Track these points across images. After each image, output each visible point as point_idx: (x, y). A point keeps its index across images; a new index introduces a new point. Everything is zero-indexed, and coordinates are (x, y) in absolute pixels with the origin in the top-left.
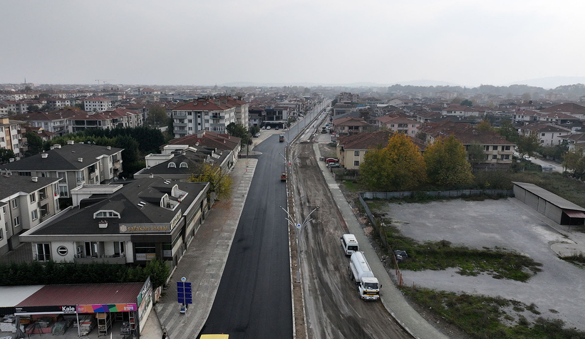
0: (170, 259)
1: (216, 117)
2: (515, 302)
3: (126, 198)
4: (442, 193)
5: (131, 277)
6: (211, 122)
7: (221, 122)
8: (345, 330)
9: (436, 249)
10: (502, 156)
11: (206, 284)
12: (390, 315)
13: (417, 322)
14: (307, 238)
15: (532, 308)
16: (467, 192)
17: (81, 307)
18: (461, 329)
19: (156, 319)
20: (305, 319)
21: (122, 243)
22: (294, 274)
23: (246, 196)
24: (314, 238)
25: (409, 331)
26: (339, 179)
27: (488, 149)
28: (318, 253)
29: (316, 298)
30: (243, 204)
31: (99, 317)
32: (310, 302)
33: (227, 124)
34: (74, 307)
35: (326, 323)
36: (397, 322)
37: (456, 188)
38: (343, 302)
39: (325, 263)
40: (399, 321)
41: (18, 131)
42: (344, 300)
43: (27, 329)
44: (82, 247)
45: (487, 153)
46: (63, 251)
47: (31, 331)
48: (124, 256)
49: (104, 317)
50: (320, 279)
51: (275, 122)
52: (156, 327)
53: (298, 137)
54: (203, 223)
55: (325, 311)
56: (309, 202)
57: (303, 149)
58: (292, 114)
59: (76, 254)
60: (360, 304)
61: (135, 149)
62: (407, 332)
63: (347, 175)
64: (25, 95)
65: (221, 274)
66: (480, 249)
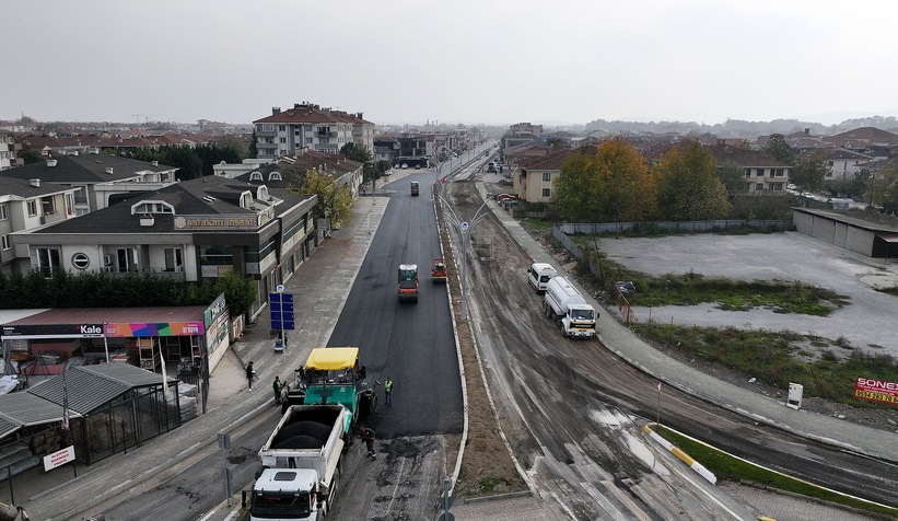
0: (258, 277)
1: (323, 133)
2: (811, 337)
3: (183, 190)
4: (682, 225)
5: (193, 296)
6: (316, 141)
7: (332, 141)
8: (544, 370)
9: (682, 282)
10: (772, 184)
11: (314, 322)
12: (614, 354)
13: (659, 360)
14: (474, 275)
15: (840, 342)
16: (721, 224)
17: (111, 327)
18: (730, 366)
19: (235, 360)
20: (478, 356)
21: (178, 252)
22: (455, 310)
23: (373, 234)
24: (485, 275)
25: (647, 370)
26: (518, 216)
27: (749, 174)
28: (492, 291)
29: (494, 337)
30: (370, 242)
31: (142, 345)
32: (486, 342)
33: (341, 145)
34: (101, 326)
35: (512, 362)
36: (626, 362)
37: (704, 219)
38: (537, 342)
39: (504, 301)
40: (630, 360)
41: (10, 145)
42: (539, 338)
43: (23, 367)
44: (113, 257)
45: (749, 180)
46: (82, 261)
47: (28, 370)
48: (182, 269)
49: (150, 345)
50: (498, 317)
51: (414, 157)
52: (235, 368)
53: (452, 175)
54: (307, 259)
55: (509, 350)
56: (473, 239)
57: (461, 188)
58: (440, 148)
59: (103, 266)
60: (565, 343)
61: (197, 170)
62: (644, 372)
63: (531, 210)
64: (22, 127)
65: (339, 312)
66: (749, 281)
